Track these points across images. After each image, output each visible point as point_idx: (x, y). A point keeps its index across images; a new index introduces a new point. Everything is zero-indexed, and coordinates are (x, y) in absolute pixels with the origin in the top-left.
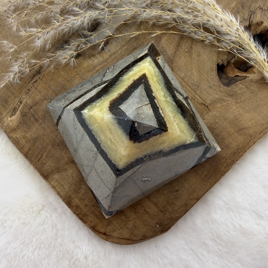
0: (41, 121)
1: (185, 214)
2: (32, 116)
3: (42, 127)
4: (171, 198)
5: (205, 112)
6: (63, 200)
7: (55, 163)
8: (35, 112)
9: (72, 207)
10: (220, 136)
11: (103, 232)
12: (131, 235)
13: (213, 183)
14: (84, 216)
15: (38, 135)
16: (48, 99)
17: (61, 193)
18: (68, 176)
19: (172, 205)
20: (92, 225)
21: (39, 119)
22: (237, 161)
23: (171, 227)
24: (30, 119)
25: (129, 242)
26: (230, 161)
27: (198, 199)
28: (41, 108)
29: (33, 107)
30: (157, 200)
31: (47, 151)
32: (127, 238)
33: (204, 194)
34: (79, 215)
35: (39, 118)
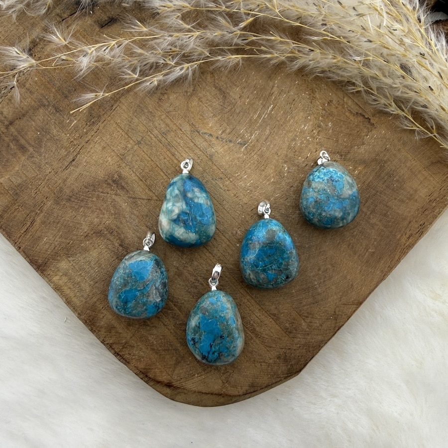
0: (31, 149)
1: (334, 335)
2: (13, 140)
3: (34, 163)
4: (304, 303)
5: (365, 130)
6: (79, 314)
7: (61, 236)
8: (19, 132)
9: (98, 329)
10: (394, 177)
11: (166, 381)
12: (226, 384)
13: (386, 269)
14: (123, 347)
15: (25, 179)
16: (48, 106)
17: (75, 300)
18: (89, 264)
19: (307, 317)
20: (141, 366)
21: (27, 146)
22: (431, 224)
23: (307, 364)
24: (9, 146)
25: (222, 400)
26: (417, 226)
27: (360, 304)
28: (33, 123)
29: (15, 122)
30: (276, 308)
31: (44, 212)
32: (217, 392)
33: (370, 293)
34: (114, 346)
35: (29, 144)
